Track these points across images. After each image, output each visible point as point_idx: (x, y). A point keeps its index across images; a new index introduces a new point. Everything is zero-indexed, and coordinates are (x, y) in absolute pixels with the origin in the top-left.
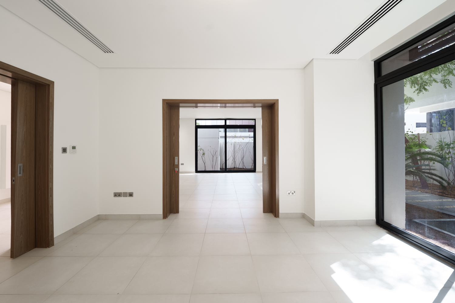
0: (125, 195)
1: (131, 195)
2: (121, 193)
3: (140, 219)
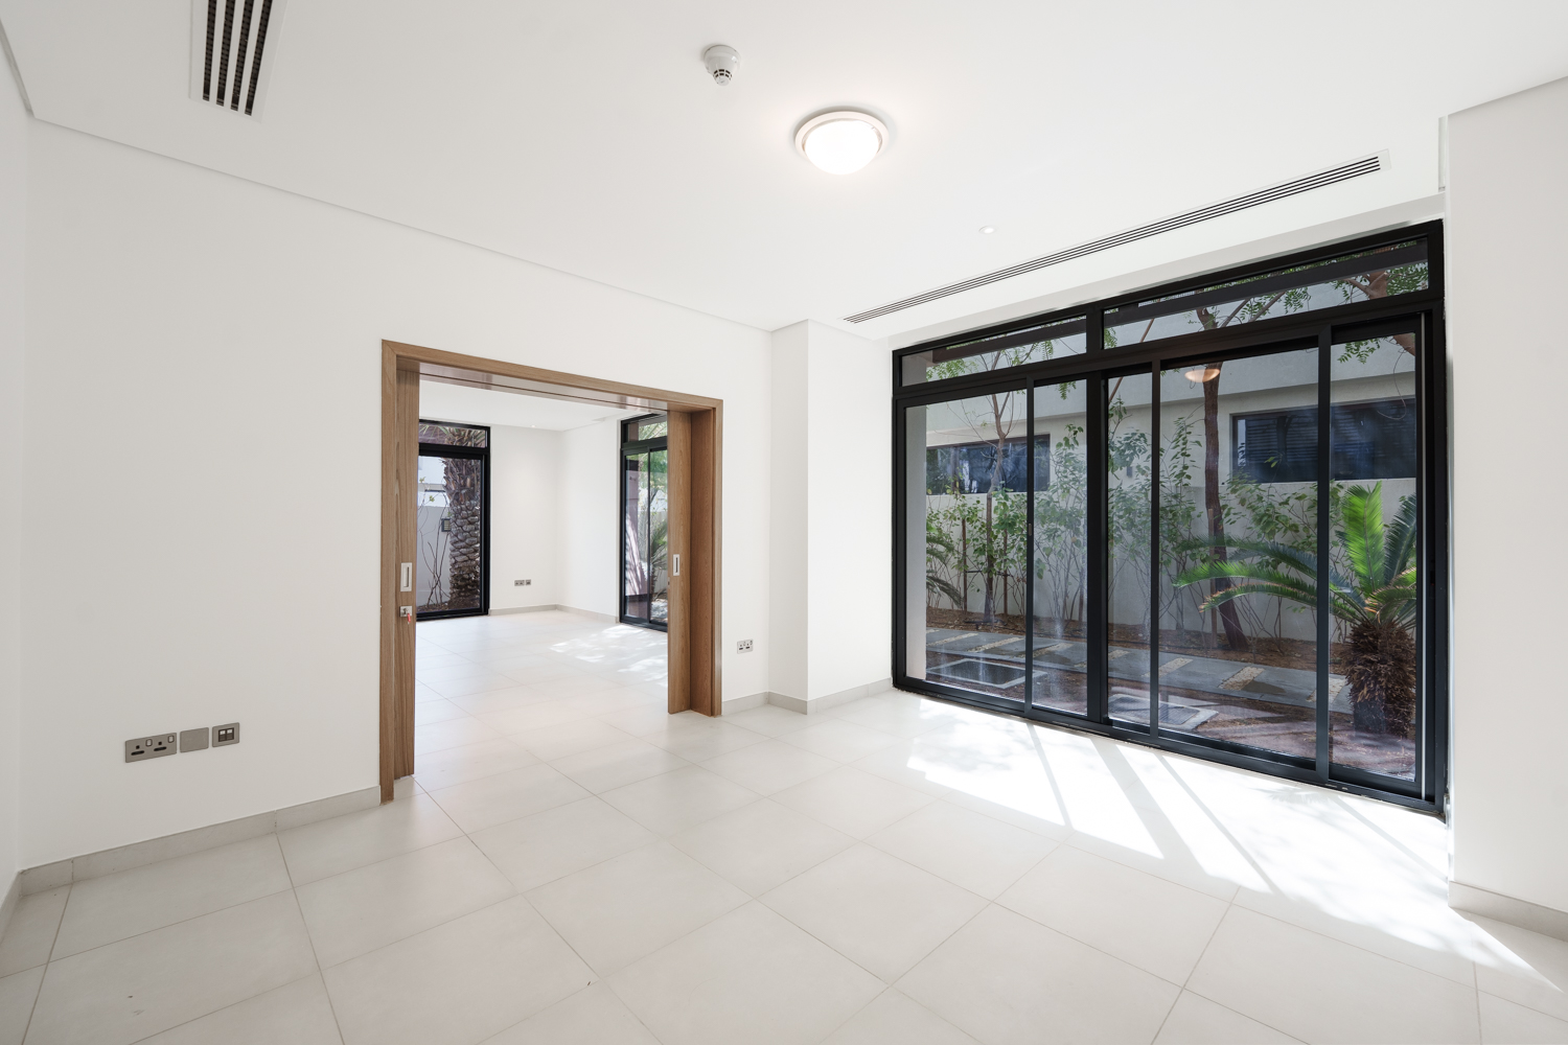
0: (194, 740)
1: (227, 735)
2: (174, 735)
3: (276, 828)
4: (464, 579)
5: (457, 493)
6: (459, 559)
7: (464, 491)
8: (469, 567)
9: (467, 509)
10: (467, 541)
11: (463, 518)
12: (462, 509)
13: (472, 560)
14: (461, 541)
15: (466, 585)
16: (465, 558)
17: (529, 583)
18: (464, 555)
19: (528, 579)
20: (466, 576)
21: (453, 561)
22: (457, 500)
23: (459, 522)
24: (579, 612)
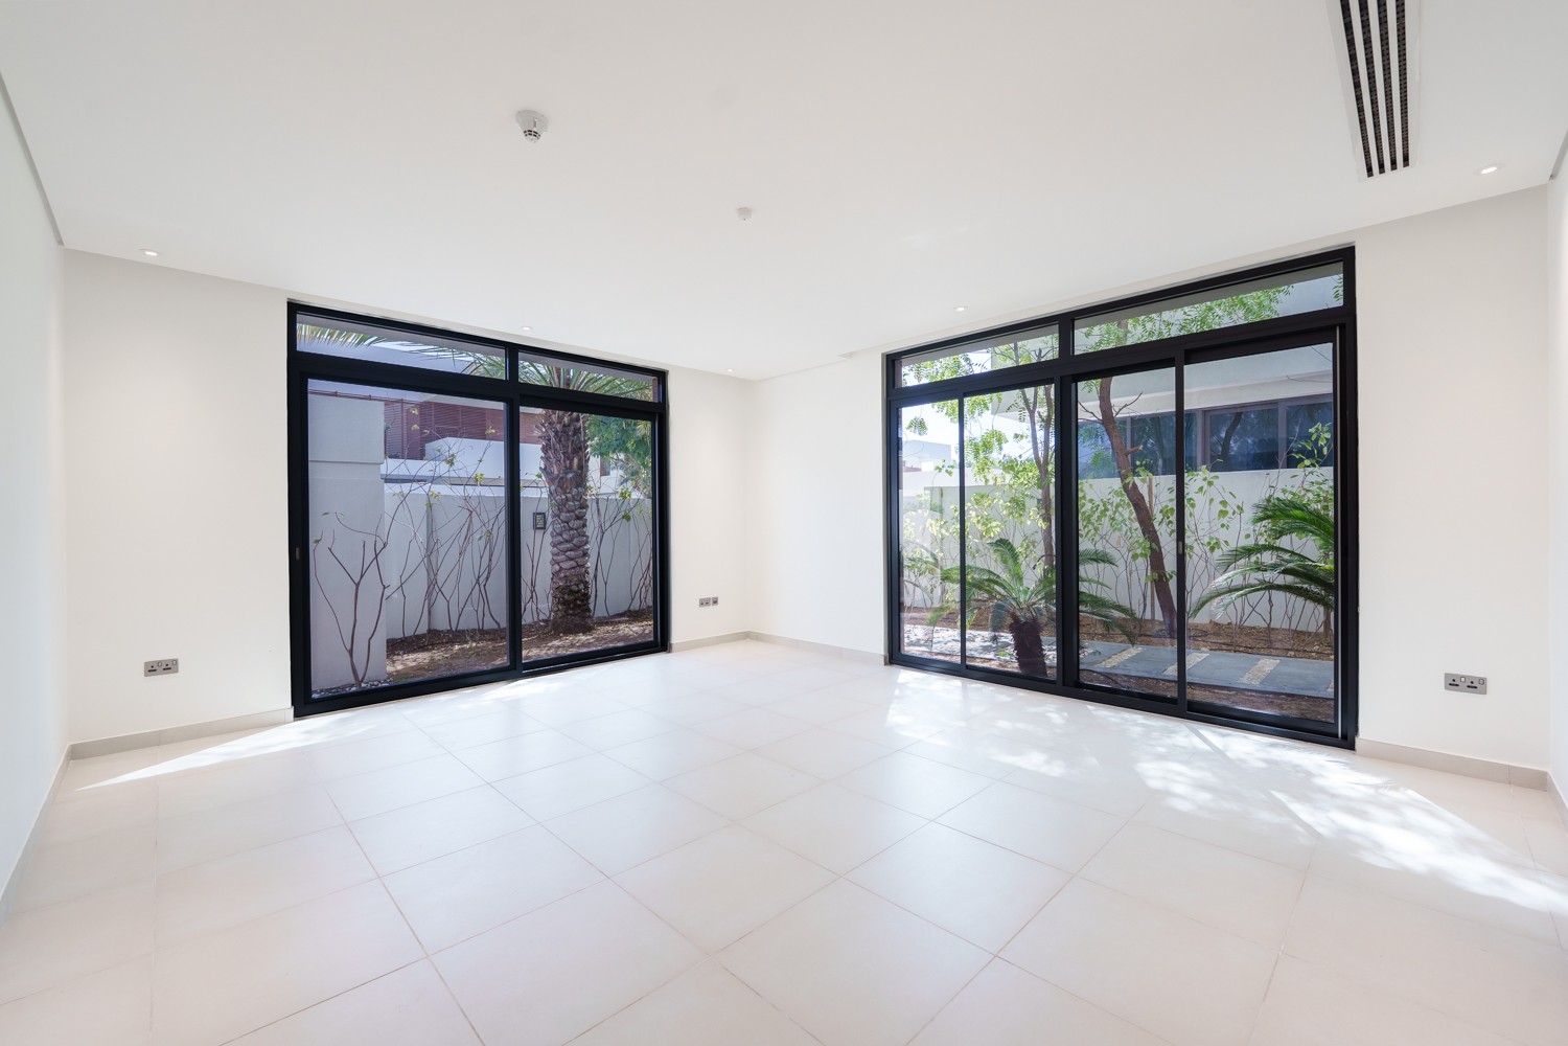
4: (571, 592)
5: (562, 478)
6: (564, 565)
7: (570, 476)
8: (577, 575)
9: (574, 499)
10: (575, 541)
11: (569, 512)
12: (567, 500)
13: (580, 566)
14: (567, 541)
15: (576, 600)
16: (573, 563)
17: (715, 602)
18: (571, 559)
19: (714, 596)
20: (575, 588)
21: (557, 567)
22: (562, 488)
23: (564, 516)
24: (796, 645)
